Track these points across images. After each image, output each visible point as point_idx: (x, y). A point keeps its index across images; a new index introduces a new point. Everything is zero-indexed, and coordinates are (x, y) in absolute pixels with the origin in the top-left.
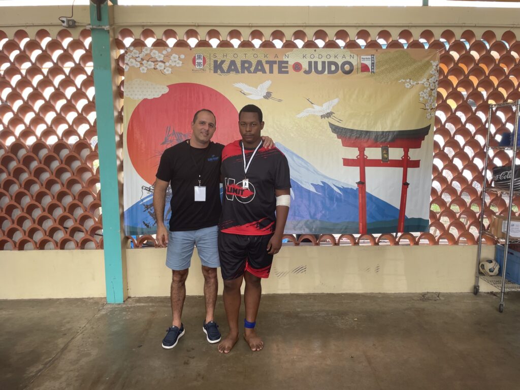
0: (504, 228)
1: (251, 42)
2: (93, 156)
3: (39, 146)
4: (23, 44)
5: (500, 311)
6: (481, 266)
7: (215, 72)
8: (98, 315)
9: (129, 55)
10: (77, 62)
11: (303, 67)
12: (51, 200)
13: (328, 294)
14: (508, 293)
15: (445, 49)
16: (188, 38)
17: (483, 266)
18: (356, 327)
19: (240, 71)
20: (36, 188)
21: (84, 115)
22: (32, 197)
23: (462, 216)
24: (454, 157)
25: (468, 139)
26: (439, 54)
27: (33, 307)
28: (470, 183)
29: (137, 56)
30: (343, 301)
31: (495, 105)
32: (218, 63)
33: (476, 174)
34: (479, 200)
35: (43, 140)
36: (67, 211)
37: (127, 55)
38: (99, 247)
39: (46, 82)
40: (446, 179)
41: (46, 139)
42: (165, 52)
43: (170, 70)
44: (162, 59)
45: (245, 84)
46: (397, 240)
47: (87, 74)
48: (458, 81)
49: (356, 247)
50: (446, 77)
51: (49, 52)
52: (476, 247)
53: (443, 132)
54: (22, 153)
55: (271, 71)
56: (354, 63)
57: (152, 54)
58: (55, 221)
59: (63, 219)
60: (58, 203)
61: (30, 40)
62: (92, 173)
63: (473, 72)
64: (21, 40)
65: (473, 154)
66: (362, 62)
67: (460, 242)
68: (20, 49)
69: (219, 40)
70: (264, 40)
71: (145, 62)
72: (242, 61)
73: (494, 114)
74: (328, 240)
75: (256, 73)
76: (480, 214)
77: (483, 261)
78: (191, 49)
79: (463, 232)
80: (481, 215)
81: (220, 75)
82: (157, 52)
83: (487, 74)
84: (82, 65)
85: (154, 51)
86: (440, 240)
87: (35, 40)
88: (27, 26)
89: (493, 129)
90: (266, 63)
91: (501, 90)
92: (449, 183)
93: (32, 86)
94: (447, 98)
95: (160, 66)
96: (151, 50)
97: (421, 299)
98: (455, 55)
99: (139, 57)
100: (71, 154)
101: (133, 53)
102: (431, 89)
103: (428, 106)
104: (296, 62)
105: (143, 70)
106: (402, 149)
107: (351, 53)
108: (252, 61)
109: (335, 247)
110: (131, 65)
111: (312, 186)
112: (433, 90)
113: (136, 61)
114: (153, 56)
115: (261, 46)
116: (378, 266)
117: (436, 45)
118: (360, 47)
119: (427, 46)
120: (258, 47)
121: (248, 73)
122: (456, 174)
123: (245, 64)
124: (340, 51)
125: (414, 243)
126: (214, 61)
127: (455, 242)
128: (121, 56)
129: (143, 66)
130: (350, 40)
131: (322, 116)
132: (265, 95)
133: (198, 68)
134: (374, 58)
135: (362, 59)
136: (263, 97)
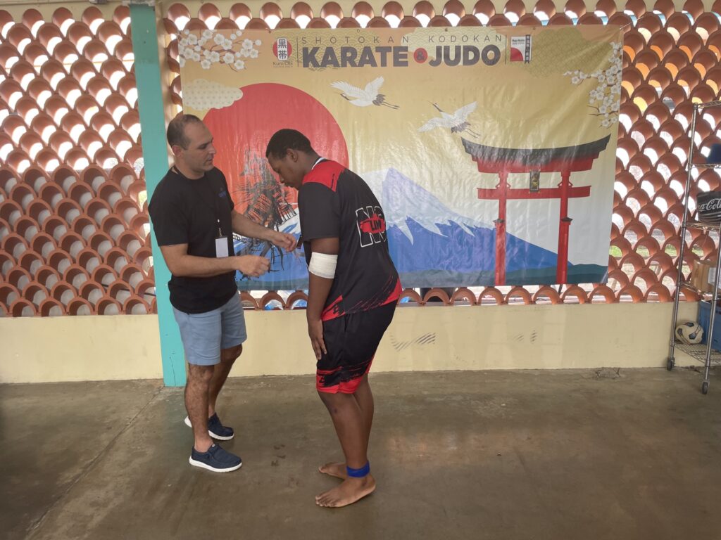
0: (712, 278)
1: (354, 19)
2: (139, 185)
3: (63, 172)
4: (35, 28)
5: (704, 392)
6: (678, 331)
7: (306, 65)
8: (154, 403)
9: (184, 42)
10: (112, 53)
11: (429, 54)
12: (83, 248)
13: (465, 371)
14: (715, 367)
15: (632, 24)
16: (265, 16)
17: (680, 330)
18: (503, 414)
19: (340, 63)
20: (62, 231)
21: (124, 128)
22: (57, 244)
23: (653, 262)
24: (642, 179)
25: (662, 154)
26: (622, 31)
27: (64, 393)
28: (664, 215)
29: (195, 43)
30: (486, 381)
31: (701, 105)
32: (309, 51)
33: (674, 203)
34: (676, 239)
35: (68, 164)
36: (106, 262)
37: (181, 42)
38: (152, 311)
39: (69, 83)
40: (632, 210)
41: (73, 163)
42: (233, 37)
43: (243, 63)
44: (230, 48)
45: (348, 83)
46: (561, 296)
47: (125, 71)
48: (649, 72)
49: (504, 307)
50: (633, 65)
51: (72, 40)
52: (671, 304)
53: (628, 143)
54: (41, 183)
55: (384, 64)
56: (502, 49)
57: (215, 40)
58: (90, 276)
59: (100, 274)
60: (93, 251)
61: (45, 23)
62: (138, 209)
63: (670, 57)
64: (32, 23)
65: (670, 175)
66: (513, 46)
67: (648, 298)
68: (31, 37)
69: (310, 17)
70: (373, 17)
71: (206, 52)
72: (341, 48)
73: (699, 117)
74: (464, 299)
75: (363, 66)
76: (678, 259)
77: (681, 324)
78: (270, 32)
79: (653, 284)
80: (679, 261)
81: (312, 69)
82: (222, 37)
83: (691, 61)
84: (119, 58)
85: (218, 35)
86: (622, 297)
87: (52, 23)
88: (40, 4)
89: (698, 139)
90: (376, 51)
91: (710, 83)
92: (635, 216)
93: (51, 89)
94: (634, 96)
95: (228, 57)
96: (214, 34)
97: (593, 377)
98: (646, 34)
99: (197, 45)
100: (108, 184)
101: (188, 38)
102: (609, 86)
103: (603, 109)
104: (419, 47)
105: (205, 64)
106: (560, 173)
107: (497, 32)
108: (356, 48)
109: (475, 307)
110: (187, 58)
111: (436, 226)
112: (611, 86)
113: (195, 51)
114: (217, 43)
115: (369, 25)
116: (535, 332)
117: (619, 19)
118: (509, 23)
119: (605, 21)
120: (365, 27)
121: (352, 66)
122: (645, 204)
123: (348, 53)
124: (482, 30)
125: (585, 300)
126: (303, 48)
127: (643, 299)
128: (171, 44)
129: (205, 59)
130: (496, 14)
131: (453, 130)
132: (375, 99)
133: (281, 59)
134: (529, 40)
135: (512, 42)
136: (372, 103)
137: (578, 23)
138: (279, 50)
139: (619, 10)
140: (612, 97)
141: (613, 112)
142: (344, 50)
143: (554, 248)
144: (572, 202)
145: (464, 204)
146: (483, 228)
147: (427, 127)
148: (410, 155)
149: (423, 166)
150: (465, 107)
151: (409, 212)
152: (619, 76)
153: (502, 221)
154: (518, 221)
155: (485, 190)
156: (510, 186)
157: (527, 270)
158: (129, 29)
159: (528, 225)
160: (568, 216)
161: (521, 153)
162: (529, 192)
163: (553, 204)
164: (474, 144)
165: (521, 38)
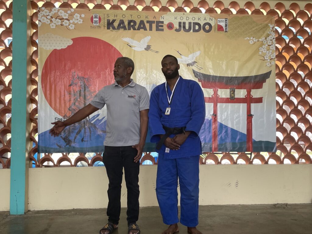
1: (136, 7)
7: (108, 28)
8: (4, 222)
9: (41, 14)
11: (175, 26)
15: (279, 16)
16: (88, 4)
19: (127, 28)
24: (290, 95)
25: (299, 82)
26: (274, 19)
28: (304, 115)
29: (48, 14)
32: (111, 21)
33: (308, 108)
37: (40, 13)
38: (6, 167)
40: (286, 111)
42: (69, 12)
43: (74, 26)
44: (67, 17)
49: (219, 165)
50: (280, 36)
55: (151, 29)
56: (213, 25)
57: (59, 13)
62: (5, 104)
63: (299, 33)
66: (218, 24)
67: (300, 162)
69: (111, 5)
70: (145, 6)
71: (53, 19)
72: (128, 20)
75: (139, 30)
78: (89, 10)
81: (112, 31)
82: (63, 12)
84: (3, 19)
85: (61, 11)
86: (285, 160)
90: (147, 23)
92: (288, 114)
94: (282, 51)
95: (66, 23)
96: (58, 11)
97: (271, 208)
99: (49, 15)
101: (44, 12)
102: (269, 45)
103: (267, 57)
104: (169, 22)
105: (53, 26)
106: (245, 90)
107: (210, 16)
108: (136, 21)
110: (43, 22)
112: (270, 45)
113: (47, 19)
114: (60, 15)
115: (143, 10)
116: (237, 181)
117: (272, 13)
118: (217, 13)
119: (265, 13)
120: (141, 10)
121: (134, 30)
122: (293, 108)
123: (131, 23)
124: (202, 15)
125: (264, 162)
126: (107, 20)
127: (296, 162)
128: (34, 14)
129: (53, 23)
130: (209, 8)
131: (188, 65)
132: (146, 47)
133: (95, 25)
134: (227, 21)
135: (218, 22)
136: (144, 49)
137: (251, 14)
138: (94, 20)
139: (271, 9)
140: (271, 51)
141: (272, 59)
142: (130, 22)
143: (245, 132)
144: (253, 105)
150: (194, 53)
152: (274, 40)
153: (215, 115)
154: (224, 115)
155: (206, 98)
156: (219, 96)
157: (230, 143)
158: (11, 4)
159: (229, 118)
160: (251, 113)
161: (225, 78)
162: (230, 100)
163: (243, 107)
164: (199, 73)
165: (222, 20)
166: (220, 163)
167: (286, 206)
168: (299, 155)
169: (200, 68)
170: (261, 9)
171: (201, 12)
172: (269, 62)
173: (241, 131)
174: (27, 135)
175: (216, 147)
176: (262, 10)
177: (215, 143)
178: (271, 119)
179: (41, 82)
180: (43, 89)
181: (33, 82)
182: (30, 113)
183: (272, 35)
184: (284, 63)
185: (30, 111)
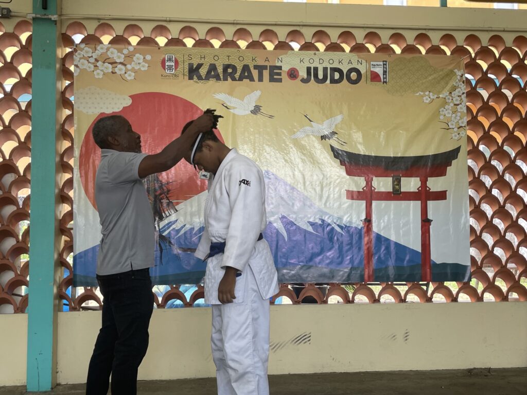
1: (235, 42)
7: (191, 78)
9: (79, 54)
10: (9, 60)
11: (300, 74)
15: (471, 55)
16: (156, 37)
19: (222, 77)
21: (13, 127)
23: (510, 262)
24: (492, 186)
25: (506, 165)
26: (463, 61)
28: (514, 219)
29: (91, 56)
32: (195, 67)
37: (76, 54)
38: (20, 310)
40: (485, 214)
42: (125, 51)
43: (133, 74)
44: (122, 60)
46: (429, 295)
48: (488, 95)
49: (376, 305)
50: (474, 89)
55: (261, 79)
56: (363, 72)
57: (109, 53)
62: (17, 205)
63: (505, 84)
66: (372, 69)
67: (509, 298)
69: (195, 39)
70: (250, 41)
71: (98, 64)
72: (223, 65)
75: (242, 80)
78: (159, 49)
79: (512, 284)
81: (196, 82)
82: (115, 51)
83: (523, 86)
84: (15, 64)
85: (111, 49)
86: (485, 295)
90: (254, 69)
92: (490, 219)
94: (478, 114)
95: (120, 69)
96: (108, 49)
97: (464, 376)
98: (485, 66)
99: (92, 57)
101: (84, 51)
102: (455, 105)
103: (452, 124)
104: (292, 67)
105: (98, 74)
106: (419, 178)
107: (359, 58)
108: (237, 66)
109: (349, 305)
110: (82, 68)
111: (309, 225)
112: (458, 105)
113: (89, 62)
114: (110, 56)
115: (248, 47)
116: (407, 331)
117: (460, 51)
118: (369, 51)
119: (448, 53)
120: (244, 48)
121: (233, 80)
122: (496, 208)
123: (229, 69)
124: (345, 55)
125: (451, 299)
126: (189, 64)
127: (504, 298)
128: (67, 55)
129: (99, 69)
130: (356, 43)
131: (323, 138)
132: (253, 109)
133: (169, 72)
134: (386, 65)
135: (371, 66)
136: (250, 112)
137: (426, 53)
138: (167, 64)
139: (458, 45)
140: (459, 114)
141: (461, 127)
142: (226, 67)
143: (418, 248)
144: (431, 204)
145: (333, 205)
146: (352, 227)
147: (299, 135)
148: (284, 159)
149: (296, 169)
150: (333, 119)
151: (283, 211)
152: (464, 96)
153: (368, 221)
154: (384, 221)
155: (353, 192)
156: (375, 189)
157: (394, 267)
158: (29, 39)
159: (392, 225)
160: (428, 218)
161: (383, 160)
162: (392, 195)
163: (414, 207)
164: (341, 151)
165: (378, 63)
166: (378, 301)
167: (489, 372)
168: (508, 287)
169: (342, 143)
170: (441, 45)
171: (343, 50)
172: (455, 132)
173: (411, 248)
174: (56, 256)
175: (371, 273)
176: (443, 47)
177: (369, 267)
178: (462, 226)
179: (78, 167)
180: (82, 180)
181: (66, 167)
182: (60, 220)
183: (461, 88)
184: (481, 134)
185: (60, 216)
